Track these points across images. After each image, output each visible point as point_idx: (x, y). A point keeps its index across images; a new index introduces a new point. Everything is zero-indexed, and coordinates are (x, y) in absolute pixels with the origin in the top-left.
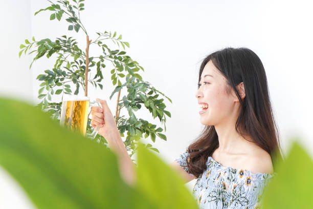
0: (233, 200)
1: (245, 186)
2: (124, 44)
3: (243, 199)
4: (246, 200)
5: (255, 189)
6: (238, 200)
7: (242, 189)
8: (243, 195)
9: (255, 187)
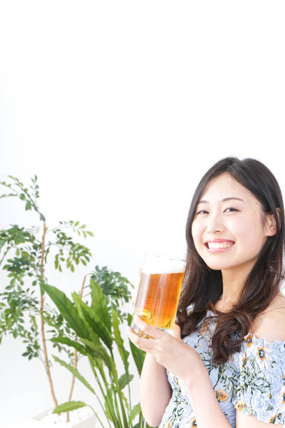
0: (246, 386)
1: (258, 360)
2: (86, 234)
3: (261, 382)
4: (266, 384)
5: (274, 365)
6: (255, 385)
7: (256, 366)
8: (260, 375)
9: (274, 362)
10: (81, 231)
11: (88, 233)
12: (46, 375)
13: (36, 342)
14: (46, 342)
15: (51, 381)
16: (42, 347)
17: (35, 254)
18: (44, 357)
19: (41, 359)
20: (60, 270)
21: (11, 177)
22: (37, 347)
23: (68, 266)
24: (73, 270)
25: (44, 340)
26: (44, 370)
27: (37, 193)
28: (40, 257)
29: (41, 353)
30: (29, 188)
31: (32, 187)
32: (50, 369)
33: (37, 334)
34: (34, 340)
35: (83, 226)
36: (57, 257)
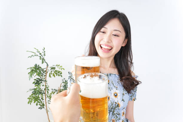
10: (60, 68)
11: (63, 69)
12: (46, 114)
13: (43, 103)
14: (47, 103)
15: (48, 115)
16: (45, 105)
17: (43, 74)
18: (46, 108)
19: (45, 109)
20: (51, 77)
21: (35, 48)
22: (43, 105)
23: (53, 76)
24: (55, 77)
25: (46, 103)
26: (46, 112)
27: (45, 54)
28: (45, 76)
29: (45, 107)
30: (42, 53)
31: (43, 52)
32: (48, 112)
33: (43, 100)
34: (42, 102)
35: (61, 66)
36: (50, 73)
